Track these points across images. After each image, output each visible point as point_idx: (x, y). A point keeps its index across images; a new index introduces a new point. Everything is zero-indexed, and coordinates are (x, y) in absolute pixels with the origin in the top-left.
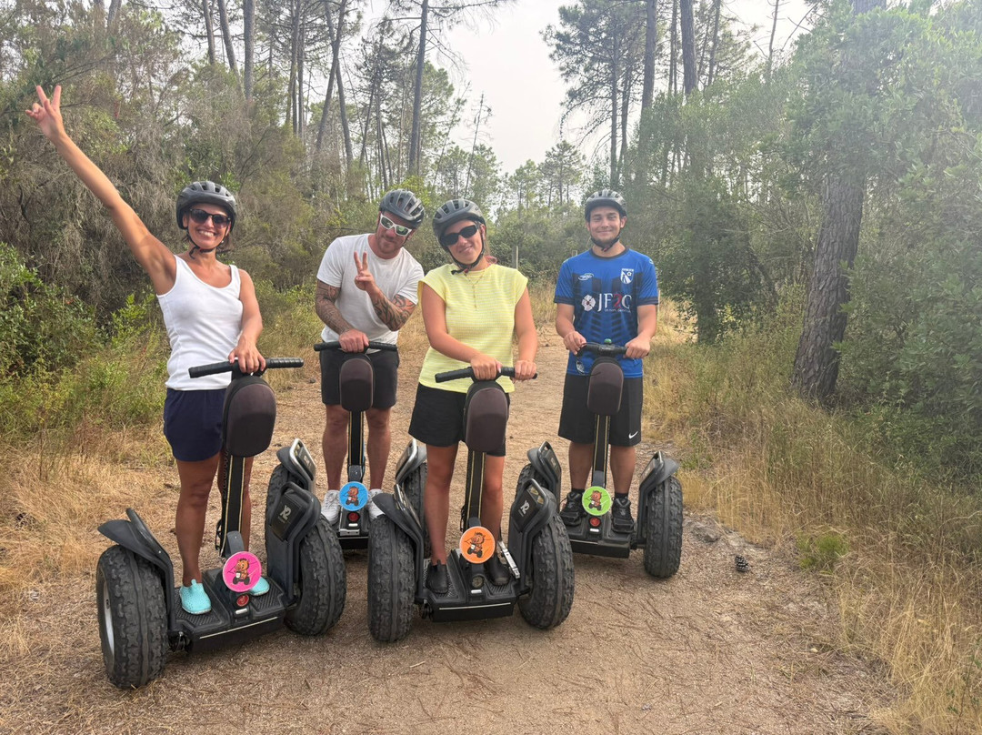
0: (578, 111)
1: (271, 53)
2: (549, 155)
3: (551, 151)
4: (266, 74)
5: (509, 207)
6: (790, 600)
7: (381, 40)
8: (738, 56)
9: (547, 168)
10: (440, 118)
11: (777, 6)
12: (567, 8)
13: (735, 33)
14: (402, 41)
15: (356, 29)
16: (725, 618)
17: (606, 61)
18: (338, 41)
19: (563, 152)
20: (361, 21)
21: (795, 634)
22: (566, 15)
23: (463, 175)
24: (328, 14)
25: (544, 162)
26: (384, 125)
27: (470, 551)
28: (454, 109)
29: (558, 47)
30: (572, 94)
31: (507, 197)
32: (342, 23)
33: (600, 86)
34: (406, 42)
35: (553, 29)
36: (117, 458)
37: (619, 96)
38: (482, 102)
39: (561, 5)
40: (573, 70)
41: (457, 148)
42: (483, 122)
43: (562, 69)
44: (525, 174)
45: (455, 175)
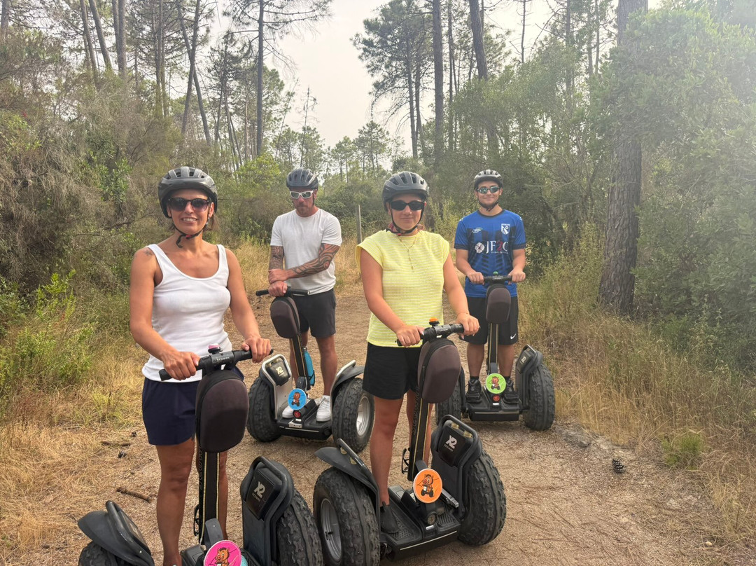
0: (382, 97)
1: (136, 61)
2: (361, 132)
3: (362, 129)
4: (133, 77)
5: (333, 173)
6: (670, 496)
7: (226, 49)
8: (497, 53)
9: (360, 142)
10: (275, 107)
11: (524, 16)
12: (370, 21)
13: (494, 36)
14: (243, 49)
15: (205, 40)
16: (624, 520)
17: (403, 60)
18: (194, 49)
19: (372, 129)
20: (209, 35)
21: (686, 529)
22: (370, 26)
23: (296, 150)
24: (183, 29)
25: (358, 137)
26: (231, 114)
27: (423, 493)
28: (286, 99)
29: (365, 50)
30: (377, 85)
31: (331, 165)
32: (195, 36)
33: (397, 79)
34: (246, 50)
35: (360, 36)
36: (54, 422)
37: (414, 85)
38: (308, 94)
39: (365, 18)
40: (377, 68)
41: (289, 130)
42: (310, 109)
43: (368, 67)
44: (343, 147)
45: (289, 150)
